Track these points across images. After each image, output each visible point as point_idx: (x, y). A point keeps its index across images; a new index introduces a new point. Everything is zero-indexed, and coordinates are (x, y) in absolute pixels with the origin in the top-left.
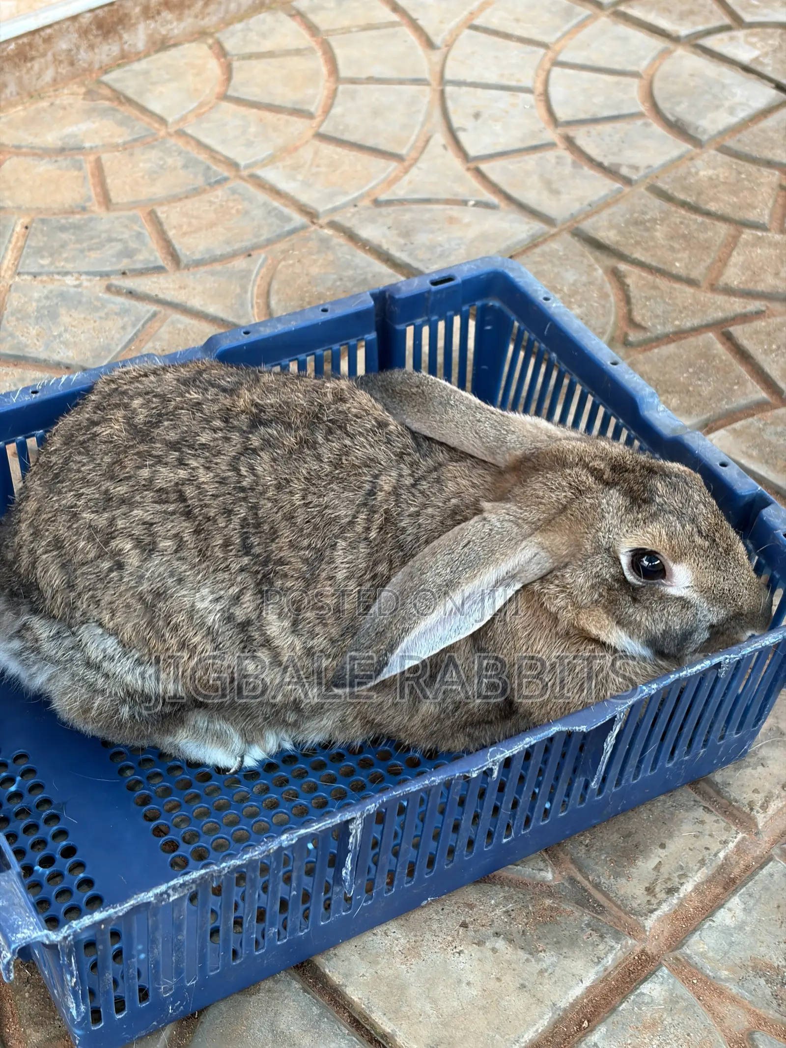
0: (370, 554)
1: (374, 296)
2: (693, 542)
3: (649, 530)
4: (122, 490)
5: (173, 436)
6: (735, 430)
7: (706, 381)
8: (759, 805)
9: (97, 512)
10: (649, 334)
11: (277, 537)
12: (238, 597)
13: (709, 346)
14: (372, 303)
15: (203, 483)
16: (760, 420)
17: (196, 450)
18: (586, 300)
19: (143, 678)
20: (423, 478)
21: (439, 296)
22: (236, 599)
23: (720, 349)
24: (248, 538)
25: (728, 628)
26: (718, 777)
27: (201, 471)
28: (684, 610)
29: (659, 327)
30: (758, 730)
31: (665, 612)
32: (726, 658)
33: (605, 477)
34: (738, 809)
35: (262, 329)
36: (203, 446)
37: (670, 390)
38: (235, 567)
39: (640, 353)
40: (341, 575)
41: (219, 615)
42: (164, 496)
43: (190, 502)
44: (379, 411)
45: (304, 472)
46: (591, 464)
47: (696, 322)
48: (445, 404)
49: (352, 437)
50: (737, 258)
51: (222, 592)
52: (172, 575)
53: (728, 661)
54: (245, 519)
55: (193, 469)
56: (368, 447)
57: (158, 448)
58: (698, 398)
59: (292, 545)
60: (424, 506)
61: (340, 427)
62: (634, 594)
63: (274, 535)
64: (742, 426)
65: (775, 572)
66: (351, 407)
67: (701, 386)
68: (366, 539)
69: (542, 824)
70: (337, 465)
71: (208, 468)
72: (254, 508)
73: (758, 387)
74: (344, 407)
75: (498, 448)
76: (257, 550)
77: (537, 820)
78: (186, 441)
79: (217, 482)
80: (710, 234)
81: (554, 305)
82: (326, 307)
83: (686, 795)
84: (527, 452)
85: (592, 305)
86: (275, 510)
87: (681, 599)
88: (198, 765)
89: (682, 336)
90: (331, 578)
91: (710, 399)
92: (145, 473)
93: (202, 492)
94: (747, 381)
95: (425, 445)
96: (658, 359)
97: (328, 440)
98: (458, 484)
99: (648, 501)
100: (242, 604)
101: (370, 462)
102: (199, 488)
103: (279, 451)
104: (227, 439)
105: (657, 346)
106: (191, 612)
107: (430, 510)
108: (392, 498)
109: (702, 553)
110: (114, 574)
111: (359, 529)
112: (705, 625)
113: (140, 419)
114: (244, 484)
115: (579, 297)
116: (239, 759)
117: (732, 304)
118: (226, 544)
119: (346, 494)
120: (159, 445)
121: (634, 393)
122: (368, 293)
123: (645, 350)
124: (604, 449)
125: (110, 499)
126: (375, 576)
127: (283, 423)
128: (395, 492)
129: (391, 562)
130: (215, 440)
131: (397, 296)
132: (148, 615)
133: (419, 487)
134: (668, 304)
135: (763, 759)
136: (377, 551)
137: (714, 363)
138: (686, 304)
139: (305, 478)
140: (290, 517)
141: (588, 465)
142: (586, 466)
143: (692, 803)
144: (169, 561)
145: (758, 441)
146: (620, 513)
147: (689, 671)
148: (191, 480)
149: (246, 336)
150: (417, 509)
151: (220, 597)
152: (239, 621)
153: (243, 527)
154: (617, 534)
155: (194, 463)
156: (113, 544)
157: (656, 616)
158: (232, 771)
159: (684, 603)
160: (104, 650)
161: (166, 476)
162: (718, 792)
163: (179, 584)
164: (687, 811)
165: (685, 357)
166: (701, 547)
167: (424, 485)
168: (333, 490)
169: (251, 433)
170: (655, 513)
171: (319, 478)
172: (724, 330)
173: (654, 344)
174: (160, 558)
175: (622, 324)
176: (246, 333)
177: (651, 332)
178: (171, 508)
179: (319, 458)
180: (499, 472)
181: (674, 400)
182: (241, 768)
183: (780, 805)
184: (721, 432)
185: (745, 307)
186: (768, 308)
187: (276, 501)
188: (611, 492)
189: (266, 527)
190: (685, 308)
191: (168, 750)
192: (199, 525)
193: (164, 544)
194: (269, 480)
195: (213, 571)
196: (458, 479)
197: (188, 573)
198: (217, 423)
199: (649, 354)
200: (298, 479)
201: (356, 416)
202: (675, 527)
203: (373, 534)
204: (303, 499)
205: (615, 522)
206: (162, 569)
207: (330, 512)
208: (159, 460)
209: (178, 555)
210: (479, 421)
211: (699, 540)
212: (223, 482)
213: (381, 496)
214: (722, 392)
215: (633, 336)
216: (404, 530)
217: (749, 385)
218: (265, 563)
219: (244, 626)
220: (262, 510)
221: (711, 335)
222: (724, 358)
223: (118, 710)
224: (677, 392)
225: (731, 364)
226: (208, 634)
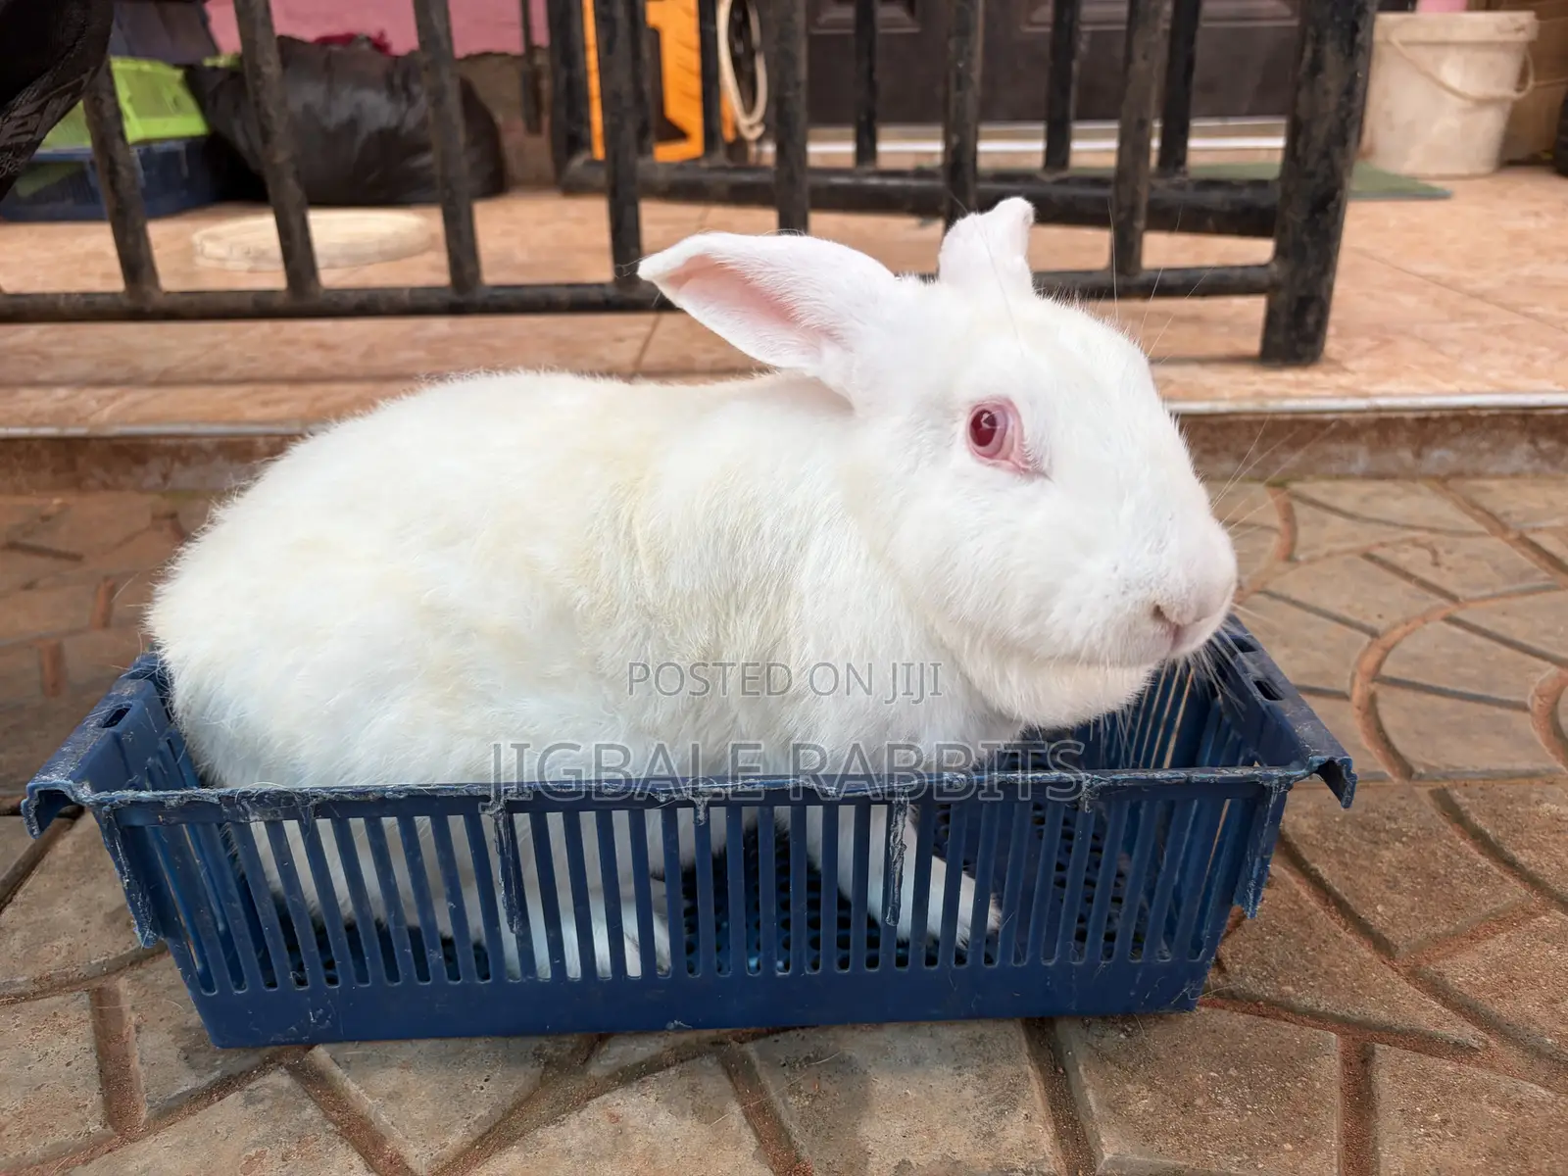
50: (1499, 945)
80: (1483, 890)
138: (1334, 970)
172: (1365, 1042)
186: (1488, 1047)
221: (1335, 1037)
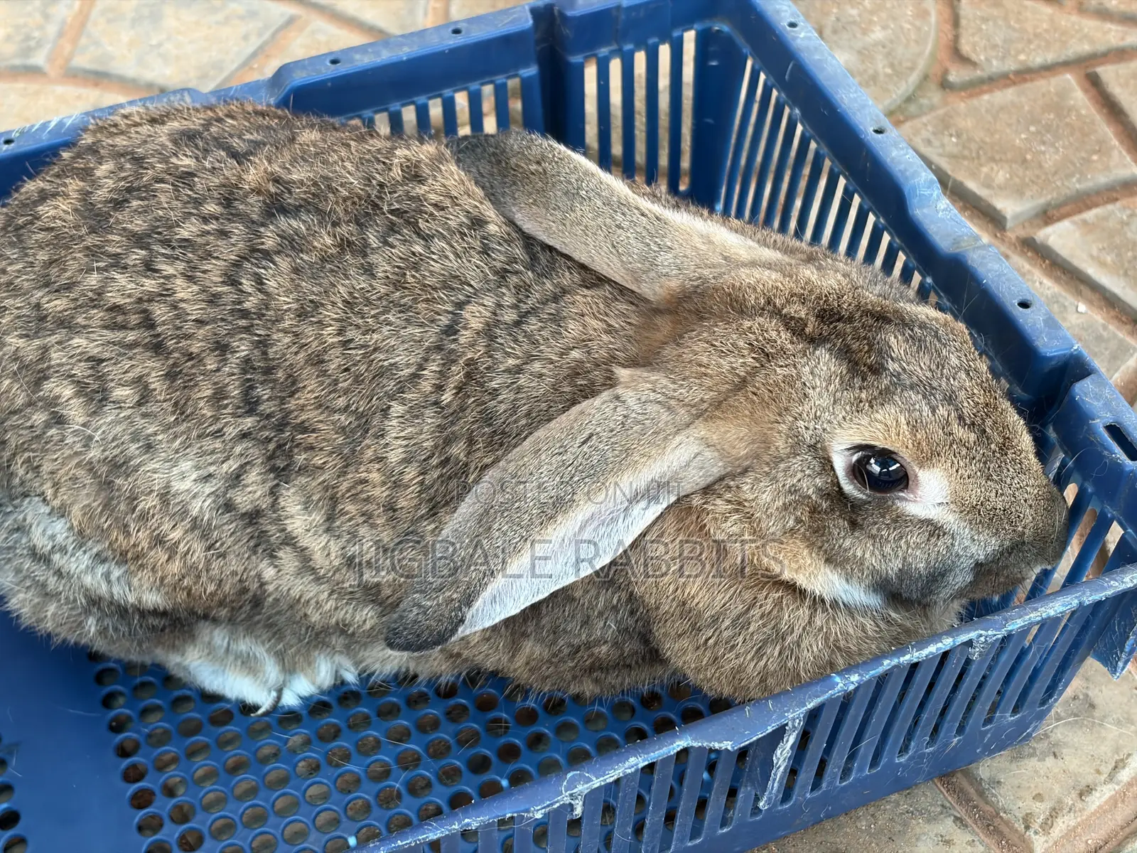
0: (441, 428)
1: (535, 12)
2: (951, 434)
3: (879, 417)
4: (58, 305)
5: (139, 225)
6: (1085, 222)
7: (1053, 145)
8: (1040, 821)
9: (27, 336)
10: (979, 73)
11: (297, 391)
12: (238, 476)
13: (1063, 94)
14: (529, 22)
15: (182, 300)
16: (1124, 208)
17: (173, 248)
18: (894, 19)
19: (109, 582)
20: (533, 311)
21: (633, 14)
22: (236, 479)
23: (1080, 98)
24: (252, 388)
25: (1007, 567)
26: (984, 769)
27: (180, 282)
28: (933, 540)
29: (995, 62)
30: (1049, 710)
31: (902, 542)
32: (983, 635)
33: (807, 330)
34: (1007, 823)
35: (357, 57)
36: (186, 243)
37: (997, 157)
38: (231, 432)
39: (962, 99)
40: (394, 456)
41: (209, 501)
42: (120, 319)
43: (159, 330)
44: (475, 200)
45: (342, 290)
46: (784, 311)
47: (1050, 57)
48: (573, 195)
49: (427, 238)
51: (212, 469)
52: (135, 439)
53: (982, 639)
54: (247, 360)
55: (166, 277)
56: (452, 256)
57: (115, 243)
58: (1037, 172)
59: (320, 405)
60: (530, 358)
61: (408, 223)
62: (852, 513)
63: (292, 385)
64: (1097, 216)
65: (1086, 484)
66: (429, 191)
67: (1044, 153)
68: (436, 403)
69: (690, 844)
70: (398, 284)
71: (190, 279)
72: (263, 344)
73: (1128, 159)
74: (420, 190)
75: (644, 272)
76: (265, 407)
77: (682, 840)
78: (160, 233)
79: (203, 301)
81: (802, 35)
82: (459, 26)
83: (931, 795)
84: (688, 284)
85: (902, 28)
86: (294, 349)
87: (928, 522)
88: (213, 698)
89: (1028, 77)
90: (380, 459)
91: (1056, 173)
92: (93, 280)
93: (181, 315)
94: (1113, 147)
95: (543, 258)
96: (987, 111)
97: (386, 243)
98: (584, 326)
99: (877, 370)
100: (246, 486)
101: (451, 282)
102: (176, 308)
103: (305, 257)
104: (223, 234)
105: (990, 91)
106: (165, 496)
107: (537, 366)
108: (482, 342)
109: (964, 452)
110: (53, 431)
111: (426, 386)
112: (967, 563)
113: (101, 194)
114: (247, 305)
115: (884, 15)
116: (274, 694)
117: (1106, 33)
118: (219, 396)
119: (410, 330)
120: (117, 238)
121: (901, 180)
122: (527, 8)
123: (971, 96)
124: (808, 282)
125: (43, 319)
126: (447, 460)
127: (319, 211)
128: (488, 332)
129: (471, 442)
130: (205, 233)
131: (569, 13)
132: (103, 494)
133: (525, 327)
134: (1014, 29)
135: (1056, 745)
136: (452, 423)
137: (1068, 120)
138: (1039, 31)
139: (345, 301)
140: (317, 361)
141: (780, 311)
142: (777, 313)
143: (939, 809)
144: (129, 417)
145: (1117, 240)
146: (831, 388)
147: (916, 654)
148: (165, 294)
149: (333, 67)
150: (518, 362)
151: (210, 475)
152: (244, 511)
153: (244, 372)
154: (829, 422)
155: (169, 270)
156: (48, 386)
157: (887, 549)
158: (260, 712)
159: (934, 529)
160: (53, 537)
161: (123, 288)
162: (981, 794)
163: (147, 452)
164: (929, 821)
165: (1026, 108)
166: (962, 443)
167: (533, 325)
168: (389, 324)
169: (263, 225)
170: (887, 388)
171: (368, 302)
172: (1090, 70)
173: (985, 88)
174: (117, 411)
175: (944, 55)
176: (334, 62)
177: (983, 70)
178: (131, 336)
179: (369, 271)
180: (650, 310)
181: (1001, 173)
182: (275, 707)
183: (1072, 823)
184: (1065, 225)
185: (1123, 39)
187: (296, 335)
188: (818, 353)
189: (280, 374)
190: (1036, 35)
191: (176, 672)
192: (174, 365)
193: (120, 393)
194: (286, 301)
195: (199, 437)
196: (587, 318)
197: (160, 437)
198: (211, 208)
199: (975, 102)
200: (334, 304)
201: (435, 205)
202: (920, 411)
203: (447, 397)
204: (338, 334)
205: (825, 401)
206: (119, 429)
207: (382, 357)
208: (117, 263)
209: (143, 409)
210: (619, 227)
211: (960, 432)
212: (213, 300)
213: (465, 337)
214: (1073, 164)
215: (957, 75)
216: (495, 393)
217: (1115, 153)
218: (281, 426)
219: (253, 516)
220: (275, 349)
221: (1068, 76)
222: (1083, 112)
223: (81, 622)
224: (1007, 161)
225: (1093, 122)
226: (193, 528)
